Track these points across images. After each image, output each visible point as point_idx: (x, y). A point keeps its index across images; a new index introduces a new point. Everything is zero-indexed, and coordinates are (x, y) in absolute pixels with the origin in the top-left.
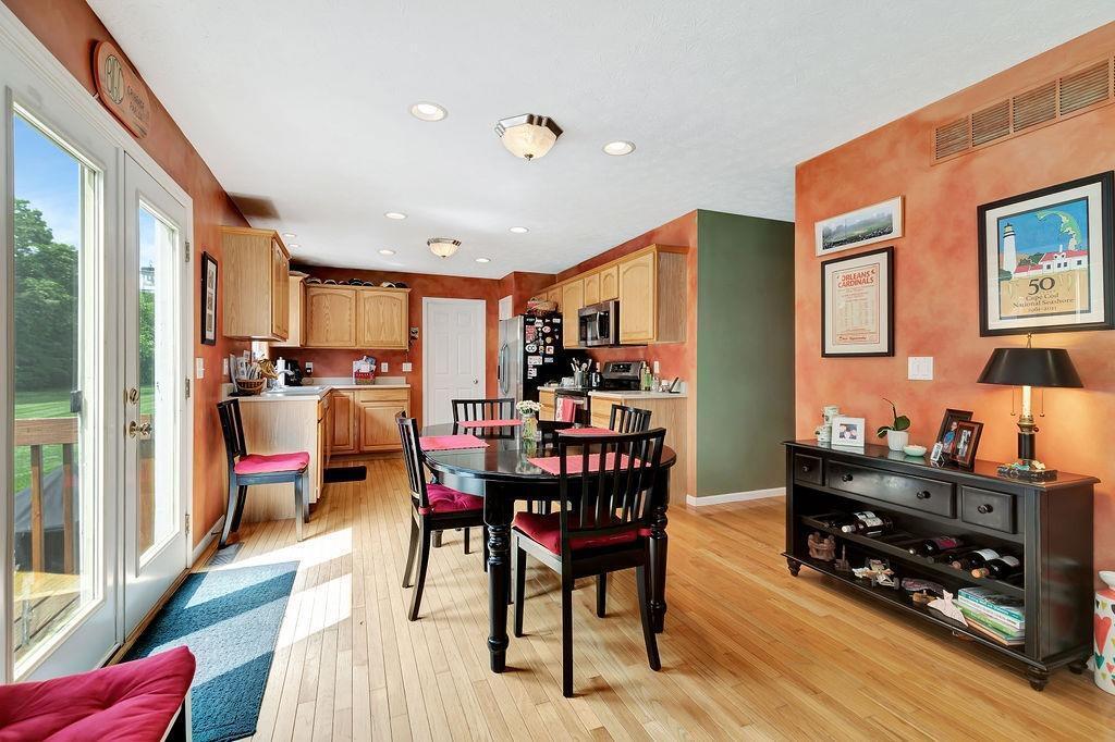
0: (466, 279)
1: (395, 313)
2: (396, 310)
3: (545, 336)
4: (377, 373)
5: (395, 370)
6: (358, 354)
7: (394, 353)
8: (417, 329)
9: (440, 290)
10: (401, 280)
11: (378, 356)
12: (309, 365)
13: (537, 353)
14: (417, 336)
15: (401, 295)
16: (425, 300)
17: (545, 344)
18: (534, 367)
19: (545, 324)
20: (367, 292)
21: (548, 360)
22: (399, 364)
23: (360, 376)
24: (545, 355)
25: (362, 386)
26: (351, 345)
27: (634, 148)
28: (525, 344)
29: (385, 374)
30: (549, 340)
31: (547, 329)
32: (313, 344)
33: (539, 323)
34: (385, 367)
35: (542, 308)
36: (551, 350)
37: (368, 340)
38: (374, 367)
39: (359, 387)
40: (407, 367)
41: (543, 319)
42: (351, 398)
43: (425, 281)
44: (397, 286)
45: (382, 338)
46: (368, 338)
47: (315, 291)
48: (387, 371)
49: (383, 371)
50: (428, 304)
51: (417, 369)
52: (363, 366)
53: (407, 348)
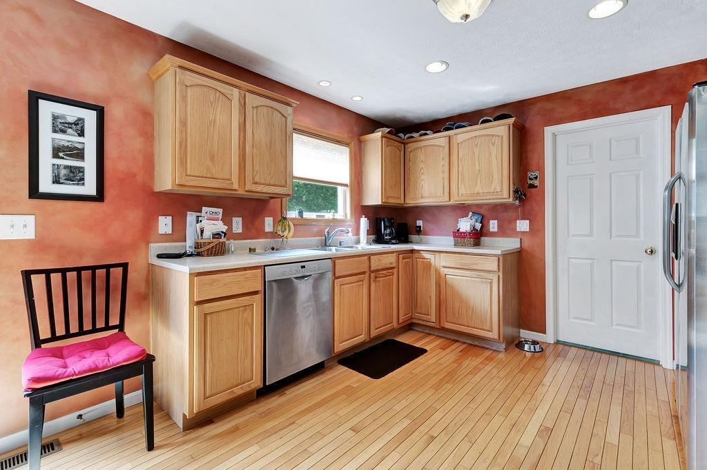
0: (623, 81)
1: (493, 156)
2: (494, 151)
4: (477, 236)
5: (503, 232)
6: (463, 209)
7: (504, 207)
8: (537, 173)
9: (574, 110)
10: (499, 112)
11: (484, 212)
12: (420, 223)
14: (536, 183)
15: (502, 130)
16: (549, 131)
20: (461, 136)
22: (512, 221)
23: (458, 235)
26: (445, 200)
29: (493, 235)
32: (411, 202)
34: (493, 225)
37: (463, 193)
38: (478, 226)
39: (454, 249)
40: (523, 225)
42: (432, 261)
43: (548, 105)
44: (495, 120)
45: (478, 189)
46: (462, 191)
47: (411, 146)
48: (496, 230)
49: (491, 230)
50: (555, 136)
51: (537, 228)
52: (465, 225)
53: (511, 200)
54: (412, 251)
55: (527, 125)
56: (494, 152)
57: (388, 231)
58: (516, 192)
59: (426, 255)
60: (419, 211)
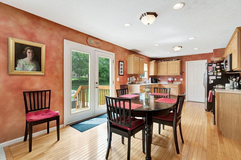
1: (176, 67)
3: (216, 69)
4: (172, 81)
5: (178, 80)
6: (169, 76)
7: (178, 76)
8: (184, 70)
10: (178, 58)
11: (173, 77)
12: (159, 79)
13: (213, 75)
14: (184, 72)
15: (178, 62)
16: (186, 62)
17: (217, 72)
18: (212, 80)
19: (217, 65)
20: (170, 62)
21: (218, 77)
22: (179, 79)
23: (169, 81)
24: (217, 76)
25: (169, 84)
26: (165, 74)
27: (184, 4)
28: (208, 72)
29: (175, 81)
30: (219, 71)
31: (218, 67)
32: (159, 75)
33: (214, 65)
34: (175, 79)
35: (216, 60)
36: (220, 74)
38: (173, 80)
39: (168, 84)
40: (181, 79)
41: (216, 64)
42: (165, 86)
43: (186, 57)
44: (177, 60)
45: (173, 72)
46: (170, 73)
47: (159, 64)
48: (176, 80)
49: (175, 80)
50: (187, 63)
51: (184, 80)
52: (170, 79)
53: (180, 75)
54: (160, 84)
55: (182, 61)
56: (176, 66)
57: (154, 80)
58: (180, 73)
59: (163, 85)
60: (159, 77)
